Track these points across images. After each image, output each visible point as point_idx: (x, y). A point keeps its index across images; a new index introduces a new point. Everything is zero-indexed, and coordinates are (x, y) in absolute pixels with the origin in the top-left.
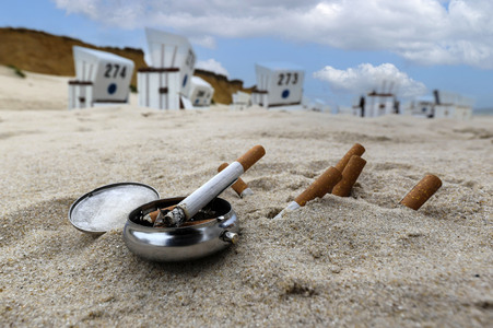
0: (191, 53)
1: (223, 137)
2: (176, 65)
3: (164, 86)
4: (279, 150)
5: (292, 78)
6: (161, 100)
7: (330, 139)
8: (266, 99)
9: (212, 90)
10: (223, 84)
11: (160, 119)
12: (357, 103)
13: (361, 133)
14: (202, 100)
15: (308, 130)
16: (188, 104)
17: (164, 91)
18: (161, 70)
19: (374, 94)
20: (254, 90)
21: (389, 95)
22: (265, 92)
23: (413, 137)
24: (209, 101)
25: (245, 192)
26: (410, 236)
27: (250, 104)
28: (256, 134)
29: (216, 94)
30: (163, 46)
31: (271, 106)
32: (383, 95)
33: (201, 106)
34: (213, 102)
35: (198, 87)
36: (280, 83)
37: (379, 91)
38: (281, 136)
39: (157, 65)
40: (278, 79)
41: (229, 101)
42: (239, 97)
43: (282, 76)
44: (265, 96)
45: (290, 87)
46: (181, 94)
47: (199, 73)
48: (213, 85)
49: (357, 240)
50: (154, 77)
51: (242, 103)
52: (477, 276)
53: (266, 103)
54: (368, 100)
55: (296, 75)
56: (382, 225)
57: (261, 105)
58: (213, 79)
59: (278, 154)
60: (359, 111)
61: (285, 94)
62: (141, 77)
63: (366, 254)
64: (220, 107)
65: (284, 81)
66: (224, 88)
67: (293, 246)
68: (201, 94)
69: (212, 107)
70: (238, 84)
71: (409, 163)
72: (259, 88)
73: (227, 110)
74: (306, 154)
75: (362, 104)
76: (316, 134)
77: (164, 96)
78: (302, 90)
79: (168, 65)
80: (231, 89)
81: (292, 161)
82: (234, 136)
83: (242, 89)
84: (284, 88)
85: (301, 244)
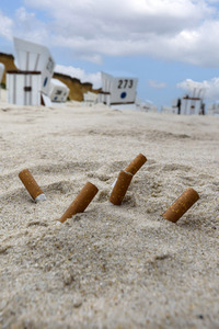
0: (50, 60)
1: (55, 135)
2: (38, 70)
3: (28, 85)
4: (93, 150)
5: (129, 84)
6: (25, 96)
7: (143, 136)
8: (109, 99)
9: (68, 90)
10: (77, 85)
11: (15, 114)
12: (176, 104)
13: (168, 131)
14: (59, 97)
15: (129, 127)
16: (47, 100)
17: (28, 89)
18: (26, 73)
19: (187, 98)
20: (100, 91)
21: (198, 99)
22: (108, 93)
23: (207, 134)
24: (65, 98)
25: (38, 198)
26: (157, 258)
27: (97, 102)
28: (85, 131)
29: (71, 93)
30: (28, 53)
31: (112, 104)
32: (193, 99)
33: (59, 102)
34: (68, 99)
35: (56, 87)
36: (119, 87)
37: (191, 96)
38: (104, 134)
39: (23, 68)
40: (118, 84)
41: (81, 99)
42: (88, 96)
43: (121, 81)
44: (108, 96)
45: (127, 90)
46: (42, 92)
47: (57, 75)
48: (69, 86)
49: (111, 262)
50: (20, 78)
51: (91, 101)
52: (201, 317)
53: (108, 102)
54: (183, 102)
55: (132, 81)
56: (138, 243)
57: (105, 103)
58: (70, 82)
59: (91, 153)
60: (177, 109)
61: (123, 95)
62: (10, 78)
63: (113, 280)
64: (75, 103)
65: (123, 85)
66: (78, 88)
67: (49, 269)
68: (59, 92)
69: (68, 103)
70: (88, 86)
71: (190, 164)
72: (104, 90)
73: (79, 106)
74: (114, 154)
75: (179, 105)
76: (133, 132)
77: (28, 93)
78: (136, 93)
79: (31, 69)
80: (83, 89)
81: (99, 161)
82: (65, 133)
83: (91, 90)
84: (122, 90)
85: (59, 266)
